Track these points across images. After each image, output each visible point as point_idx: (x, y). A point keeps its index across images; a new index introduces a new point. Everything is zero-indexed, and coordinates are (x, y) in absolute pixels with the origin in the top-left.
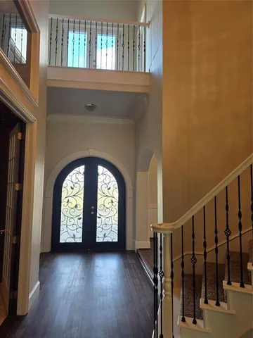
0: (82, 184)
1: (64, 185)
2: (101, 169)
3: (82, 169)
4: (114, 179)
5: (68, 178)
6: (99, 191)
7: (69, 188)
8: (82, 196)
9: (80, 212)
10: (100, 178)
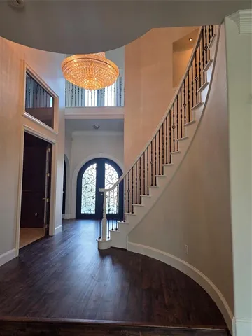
0: (95, 176)
1: (84, 176)
2: (107, 166)
3: (95, 165)
4: (116, 172)
5: (86, 172)
6: (106, 181)
7: (87, 178)
8: (95, 183)
9: (93, 194)
10: (107, 172)
